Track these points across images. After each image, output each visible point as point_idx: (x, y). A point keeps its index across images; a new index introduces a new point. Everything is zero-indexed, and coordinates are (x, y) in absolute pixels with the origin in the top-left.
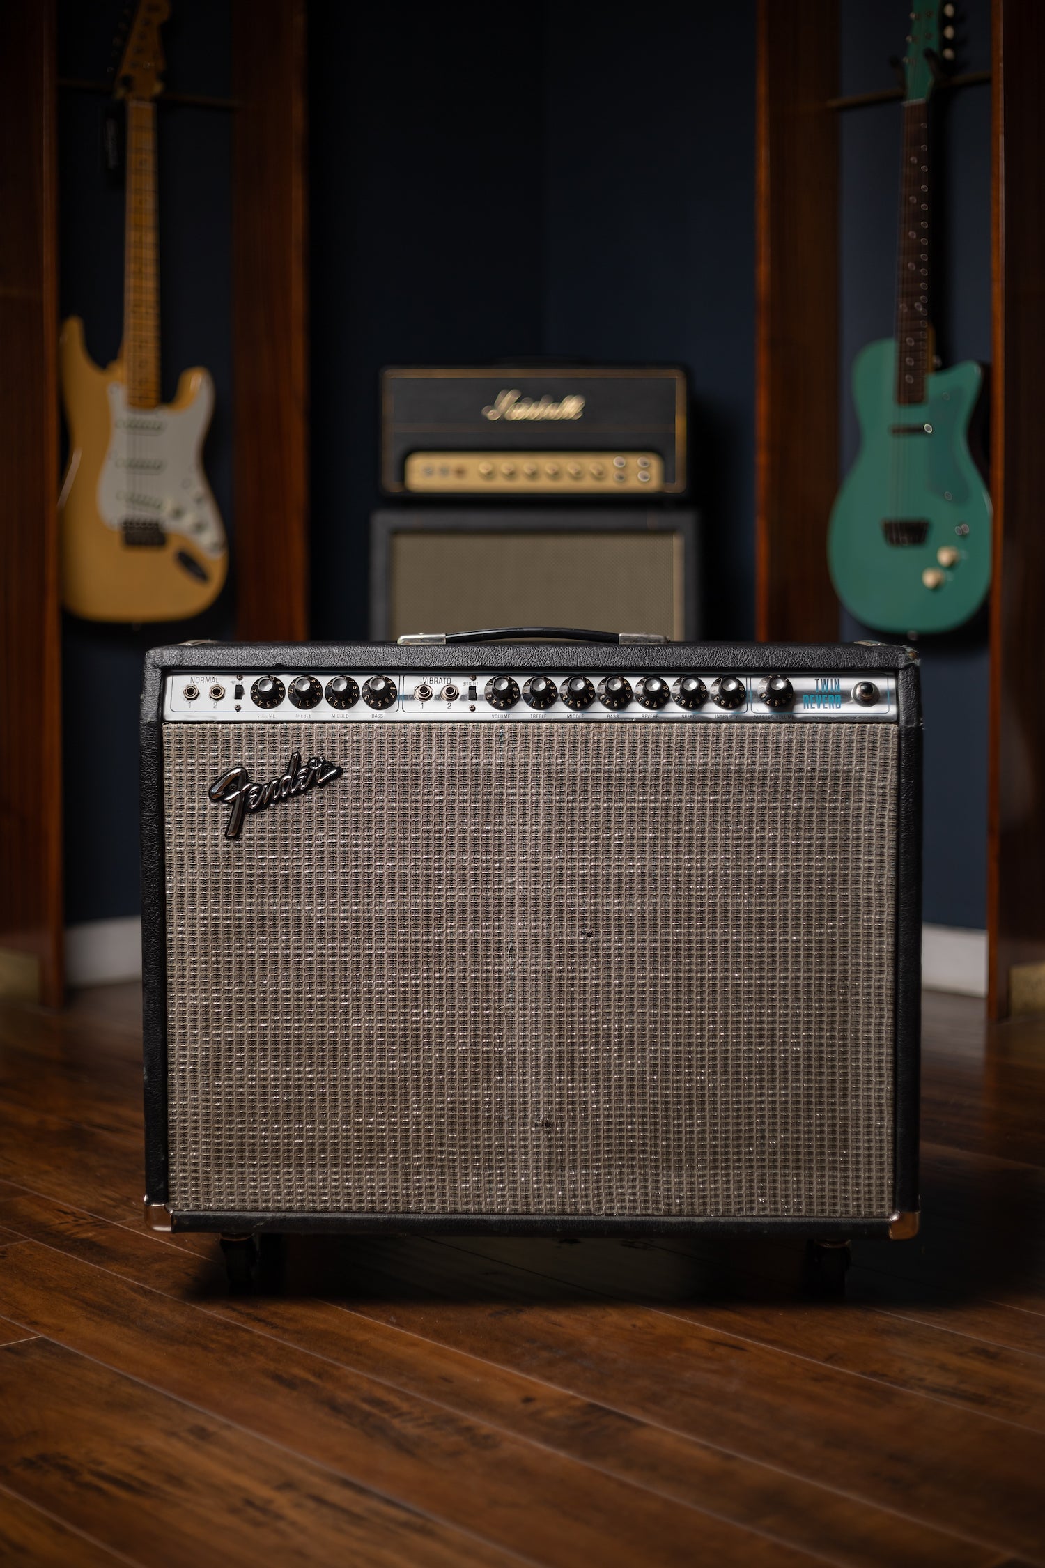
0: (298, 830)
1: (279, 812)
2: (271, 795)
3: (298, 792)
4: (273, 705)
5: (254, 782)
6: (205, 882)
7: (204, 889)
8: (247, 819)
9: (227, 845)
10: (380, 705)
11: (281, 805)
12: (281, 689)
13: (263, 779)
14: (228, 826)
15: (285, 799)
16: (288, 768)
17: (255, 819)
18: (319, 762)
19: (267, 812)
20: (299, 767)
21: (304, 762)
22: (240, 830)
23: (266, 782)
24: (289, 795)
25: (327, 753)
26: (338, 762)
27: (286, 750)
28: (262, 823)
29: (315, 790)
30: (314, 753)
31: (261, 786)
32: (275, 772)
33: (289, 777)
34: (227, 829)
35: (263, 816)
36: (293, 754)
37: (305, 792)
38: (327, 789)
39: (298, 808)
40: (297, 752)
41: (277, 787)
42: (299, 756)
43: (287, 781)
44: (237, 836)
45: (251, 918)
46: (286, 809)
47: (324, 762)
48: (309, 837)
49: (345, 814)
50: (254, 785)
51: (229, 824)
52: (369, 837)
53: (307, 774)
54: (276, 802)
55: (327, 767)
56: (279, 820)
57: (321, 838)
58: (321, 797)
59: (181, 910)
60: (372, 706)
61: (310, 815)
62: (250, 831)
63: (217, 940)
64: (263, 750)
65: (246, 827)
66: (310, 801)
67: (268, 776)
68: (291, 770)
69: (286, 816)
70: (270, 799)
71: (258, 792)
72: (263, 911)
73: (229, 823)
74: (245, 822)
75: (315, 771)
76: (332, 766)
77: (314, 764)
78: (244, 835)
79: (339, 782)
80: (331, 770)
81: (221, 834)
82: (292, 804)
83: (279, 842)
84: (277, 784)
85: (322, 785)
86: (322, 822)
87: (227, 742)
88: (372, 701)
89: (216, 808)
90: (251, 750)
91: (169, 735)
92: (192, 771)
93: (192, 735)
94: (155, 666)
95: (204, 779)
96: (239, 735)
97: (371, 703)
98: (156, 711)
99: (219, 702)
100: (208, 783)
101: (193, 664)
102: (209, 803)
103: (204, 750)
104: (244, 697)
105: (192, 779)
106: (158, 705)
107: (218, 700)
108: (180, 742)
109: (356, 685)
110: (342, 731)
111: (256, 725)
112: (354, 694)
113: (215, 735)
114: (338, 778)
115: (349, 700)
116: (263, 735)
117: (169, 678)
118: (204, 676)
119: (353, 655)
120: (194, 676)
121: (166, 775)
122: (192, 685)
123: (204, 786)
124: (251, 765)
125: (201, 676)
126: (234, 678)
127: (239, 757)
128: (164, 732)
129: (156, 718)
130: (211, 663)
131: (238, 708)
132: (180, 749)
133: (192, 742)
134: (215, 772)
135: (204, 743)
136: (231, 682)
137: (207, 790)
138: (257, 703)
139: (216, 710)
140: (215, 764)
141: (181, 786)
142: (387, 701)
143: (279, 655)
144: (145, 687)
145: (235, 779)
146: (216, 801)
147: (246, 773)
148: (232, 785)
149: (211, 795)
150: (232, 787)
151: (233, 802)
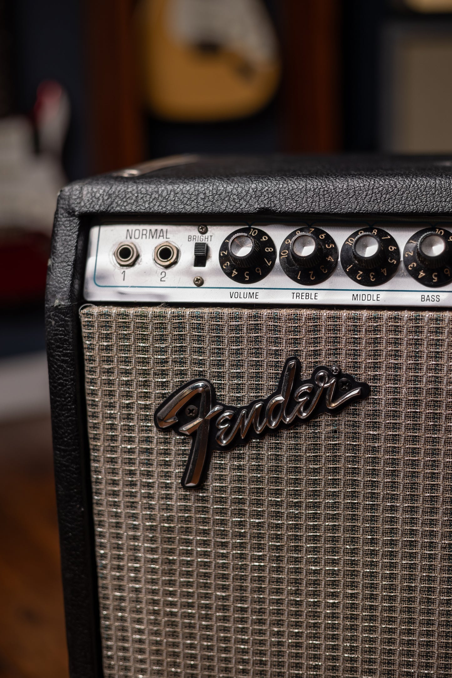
0: (297, 482)
1: (266, 452)
2: (252, 428)
3: (297, 422)
4: (255, 278)
5: (226, 403)
6: (153, 551)
7: (153, 561)
8: (216, 461)
9: (185, 498)
10: (436, 280)
11: (268, 442)
12: (269, 250)
13: (239, 399)
14: (186, 470)
15: (275, 433)
16: (281, 383)
17: (227, 461)
18: (330, 376)
19: (247, 451)
20: (298, 382)
21: (306, 374)
22: (204, 477)
23: (245, 403)
24: (282, 426)
25: (344, 361)
26: (363, 375)
27: (277, 353)
28: (239, 468)
29: (324, 419)
30: (323, 360)
31: (237, 411)
32: (258, 388)
33: (280, 398)
34: (185, 473)
35: (240, 457)
36: (288, 360)
37: (306, 421)
38: (344, 418)
39: (296, 447)
40: (295, 358)
41: (262, 414)
42: (299, 365)
43: (278, 406)
44: (201, 487)
45: (225, 608)
46: (277, 447)
47: (340, 375)
48: (315, 494)
49: (375, 461)
50: (226, 408)
51: (187, 466)
52: (413, 498)
53: (311, 393)
54: (261, 436)
55: (344, 383)
56: (266, 464)
57: (334, 495)
58: (335, 432)
59: (120, 588)
60: (422, 281)
61: (316, 460)
62: (221, 478)
63: (174, 634)
64: (238, 352)
65: (213, 473)
66: (316, 436)
67: (247, 396)
68: (284, 387)
69: (277, 458)
70: (251, 434)
71: (232, 420)
72: (242, 600)
73: (186, 465)
74: (212, 466)
75: (325, 389)
76: (352, 383)
77: (322, 379)
78: (212, 484)
79: (365, 408)
80: (351, 389)
81: (175, 481)
82: (286, 441)
83: (267, 498)
84: (263, 408)
85: (336, 412)
86: (335, 471)
87: (181, 338)
88: (422, 274)
89: (166, 442)
90: (220, 352)
91: (90, 325)
92: (128, 384)
93: (126, 326)
94: (69, 213)
95: (146, 396)
96: (199, 327)
97: (420, 277)
98: (72, 285)
99: (168, 271)
100: (153, 403)
101: (128, 208)
102: (155, 434)
103: (145, 350)
104: (208, 263)
105: (128, 395)
106: (73, 276)
107: (167, 267)
108: (108, 337)
109: (394, 246)
110: (370, 324)
111: (226, 311)
112: (391, 260)
113: (162, 326)
114: (364, 403)
115: (382, 271)
116: (238, 329)
117: (95, 231)
118: (148, 227)
119: (387, 192)
120: (132, 228)
121: (89, 387)
122: (127, 242)
123: (146, 407)
124: (220, 376)
125: (141, 227)
126: (193, 231)
127: (201, 363)
128: (84, 319)
129: (71, 297)
130: (156, 207)
131: (199, 283)
132: (108, 348)
133: (126, 337)
134: (164, 385)
135: (144, 338)
136: (190, 238)
137: (151, 413)
138: (229, 274)
139: (163, 284)
140: (163, 373)
141: (111, 406)
142: (449, 273)
143: (265, 193)
144: (55, 248)
145: (195, 398)
146: (166, 431)
147: (213, 389)
148: (192, 407)
149: (157, 420)
150: (191, 411)
151: (193, 434)
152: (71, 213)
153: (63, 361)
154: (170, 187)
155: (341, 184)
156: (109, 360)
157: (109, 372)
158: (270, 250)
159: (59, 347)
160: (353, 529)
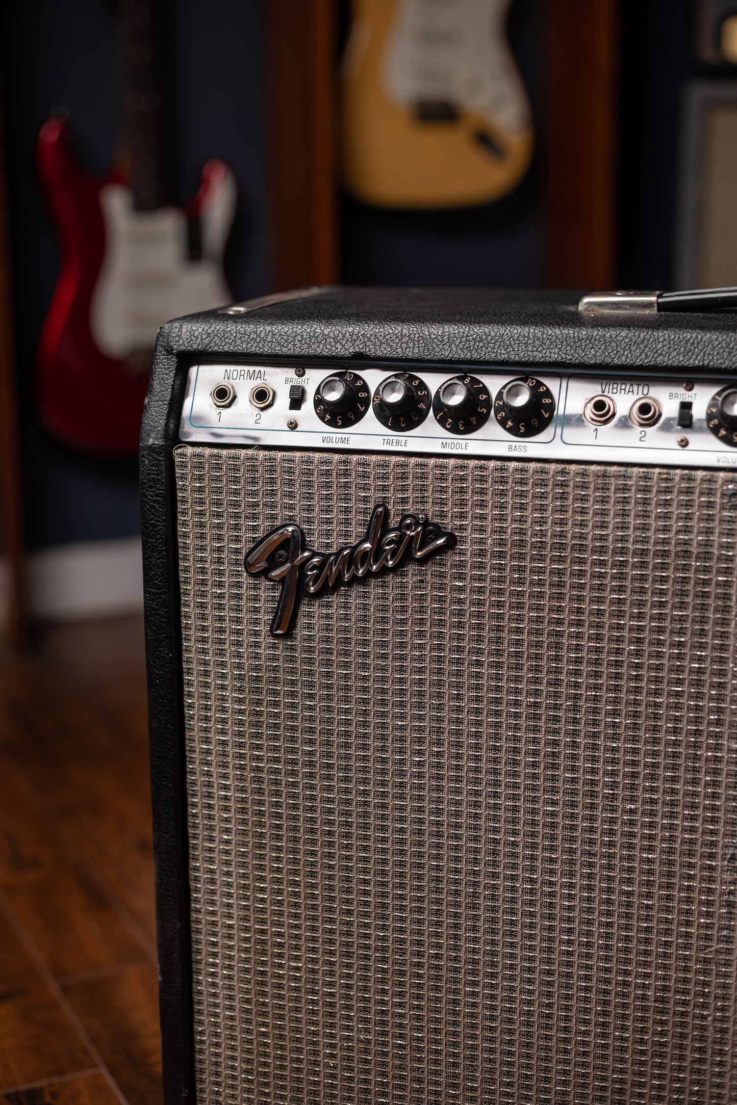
0: (384, 632)
1: (353, 601)
2: (340, 575)
3: (384, 571)
4: (348, 422)
5: (315, 549)
6: (240, 701)
7: (241, 712)
8: (304, 609)
9: (274, 647)
10: (523, 430)
11: (356, 590)
13: (328, 546)
14: (275, 617)
15: (363, 581)
16: (368, 529)
17: (316, 608)
18: (417, 524)
19: (334, 599)
20: (386, 530)
21: (394, 522)
22: (293, 625)
23: (334, 550)
24: (369, 574)
25: (431, 509)
26: (449, 524)
27: (365, 500)
28: (328, 617)
29: (411, 568)
30: (410, 508)
31: (326, 557)
32: (347, 535)
33: (368, 545)
34: (274, 620)
35: (328, 605)
36: (377, 507)
37: (394, 570)
38: (431, 569)
39: (384, 597)
40: (383, 505)
42: (387, 512)
43: (366, 554)
44: (289, 635)
45: (311, 764)
46: (365, 596)
47: (426, 523)
48: (402, 645)
49: (461, 613)
50: (314, 554)
51: (276, 613)
52: (498, 653)
53: (398, 541)
54: (350, 584)
55: (431, 532)
56: (354, 613)
57: (421, 647)
58: (422, 581)
59: (207, 741)
60: (510, 430)
61: (403, 610)
62: (309, 627)
63: (260, 791)
64: (328, 498)
65: (302, 621)
66: (403, 586)
67: (336, 542)
68: (372, 535)
69: (365, 607)
70: (339, 582)
71: (321, 567)
72: (329, 755)
73: (276, 611)
74: (300, 613)
75: (412, 537)
76: (438, 532)
77: (409, 527)
78: (300, 632)
79: (451, 558)
80: (437, 538)
81: (264, 629)
82: (374, 589)
83: (354, 648)
84: (351, 554)
85: (423, 561)
86: (422, 622)
87: (272, 481)
88: (510, 424)
89: (256, 588)
90: (310, 497)
91: (183, 465)
92: (219, 526)
93: (218, 467)
94: (167, 351)
95: (237, 539)
96: (290, 471)
97: (507, 427)
98: (167, 424)
99: (263, 414)
100: (244, 546)
101: (226, 349)
102: (245, 579)
103: (236, 493)
104: (303, 406)
105: (219, 538)
106: (169, 416)
107: (263, 409)
108: (200, 478)
109: (485, 394)
110: (457, 473)
111: (317, 455)
112: (481, 409)
113: (254, 469)
114: (450, 552)
115: (472, 419)
116: (328, 473)
117: (193, 370)
118: (246, 368)
119: (481, 340)
120: (231, 368)
121: (181, 529)
122: (225, 383)
123: (237, 551)
124: (309, 521)
125: (239, 368)
126: (290, 373)
127: (291, 507)
128: (177, 460)
129: (166, 436)
130: (253, 349)
131: (293, 426)
132: (200, 490)
133: (218, 479)
134: (255, 529)
135: (236, 481)
136: (287, 380)
137: (242, 557)
138: (322, 418)
139: (257, 426)
140: (254, 517)
141: (202, 549)
142: (536, 423)
143: (361, 337)
144: (152, 386)
145: (286, 543)
146: (255, 576)
147: (303, 535)
148: (281, 552)
149: (248, 565)
150: (281, 556)
151: (282, 580)
152: (169, 351)
153: (155, 501)
154: (268, 328)
155: (436, 330)
156: (201, 502)
157: (201, 514)
158: (364, 395)
159: (151, 487)
160: (440, 684)
